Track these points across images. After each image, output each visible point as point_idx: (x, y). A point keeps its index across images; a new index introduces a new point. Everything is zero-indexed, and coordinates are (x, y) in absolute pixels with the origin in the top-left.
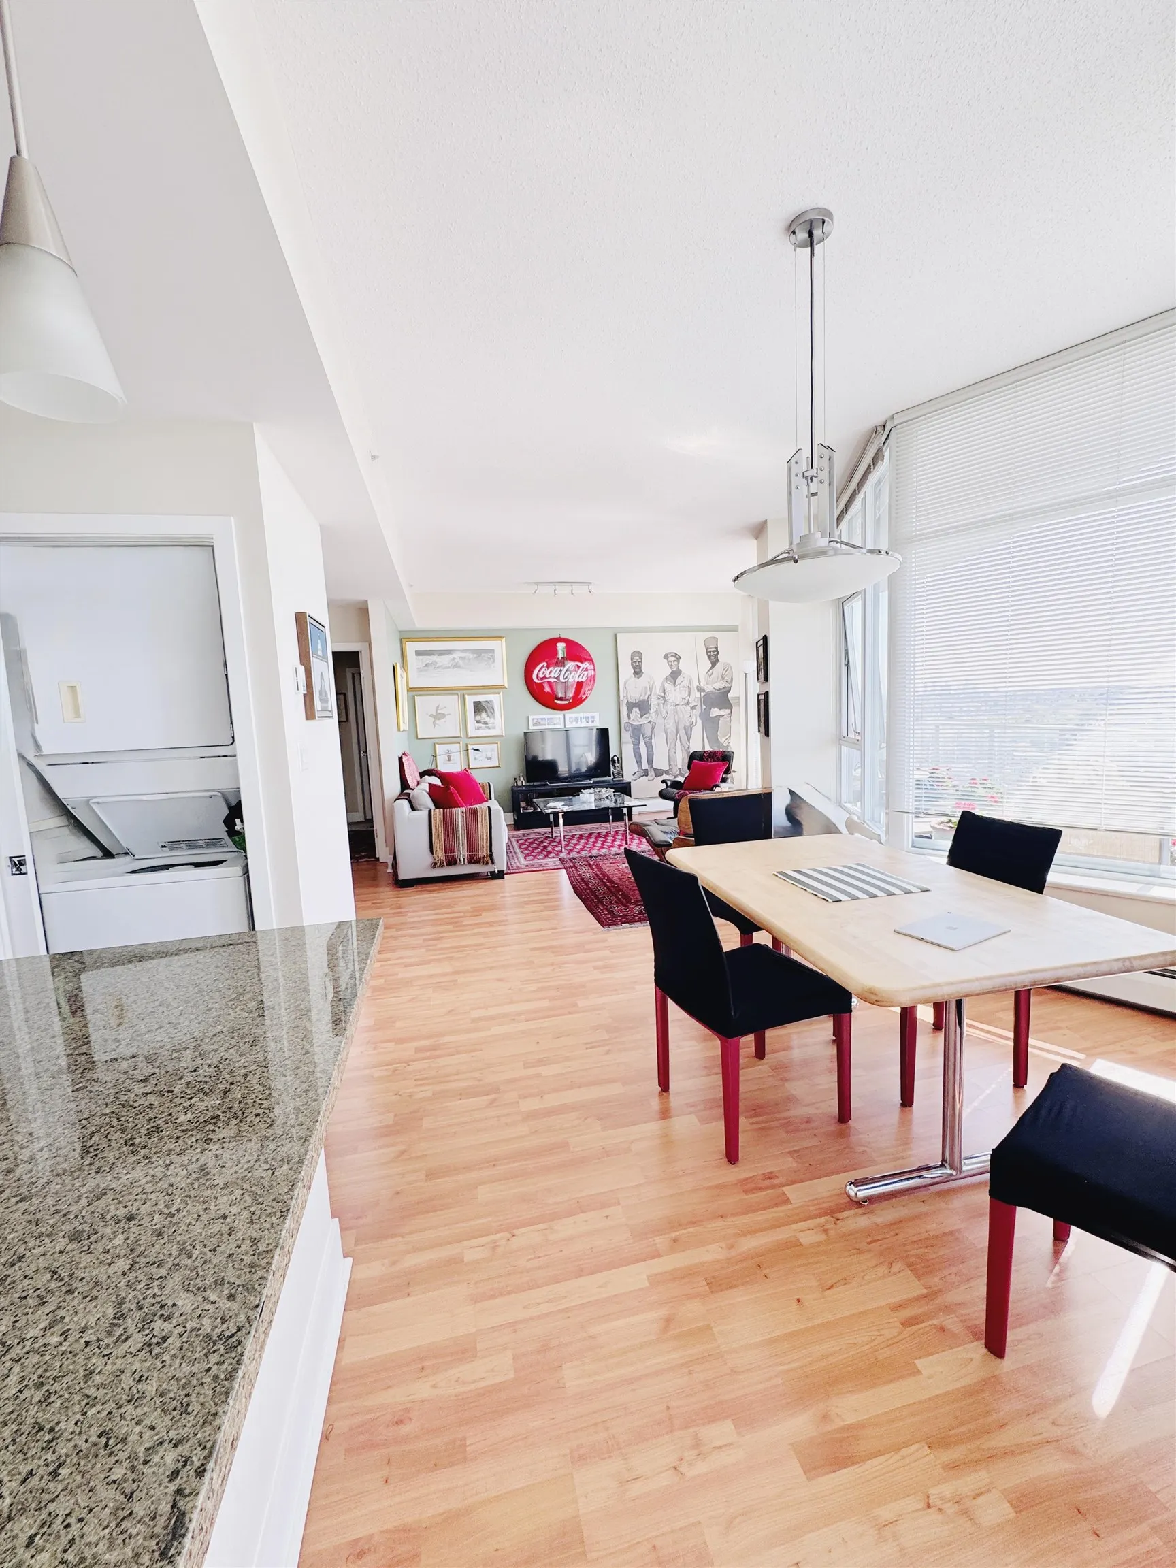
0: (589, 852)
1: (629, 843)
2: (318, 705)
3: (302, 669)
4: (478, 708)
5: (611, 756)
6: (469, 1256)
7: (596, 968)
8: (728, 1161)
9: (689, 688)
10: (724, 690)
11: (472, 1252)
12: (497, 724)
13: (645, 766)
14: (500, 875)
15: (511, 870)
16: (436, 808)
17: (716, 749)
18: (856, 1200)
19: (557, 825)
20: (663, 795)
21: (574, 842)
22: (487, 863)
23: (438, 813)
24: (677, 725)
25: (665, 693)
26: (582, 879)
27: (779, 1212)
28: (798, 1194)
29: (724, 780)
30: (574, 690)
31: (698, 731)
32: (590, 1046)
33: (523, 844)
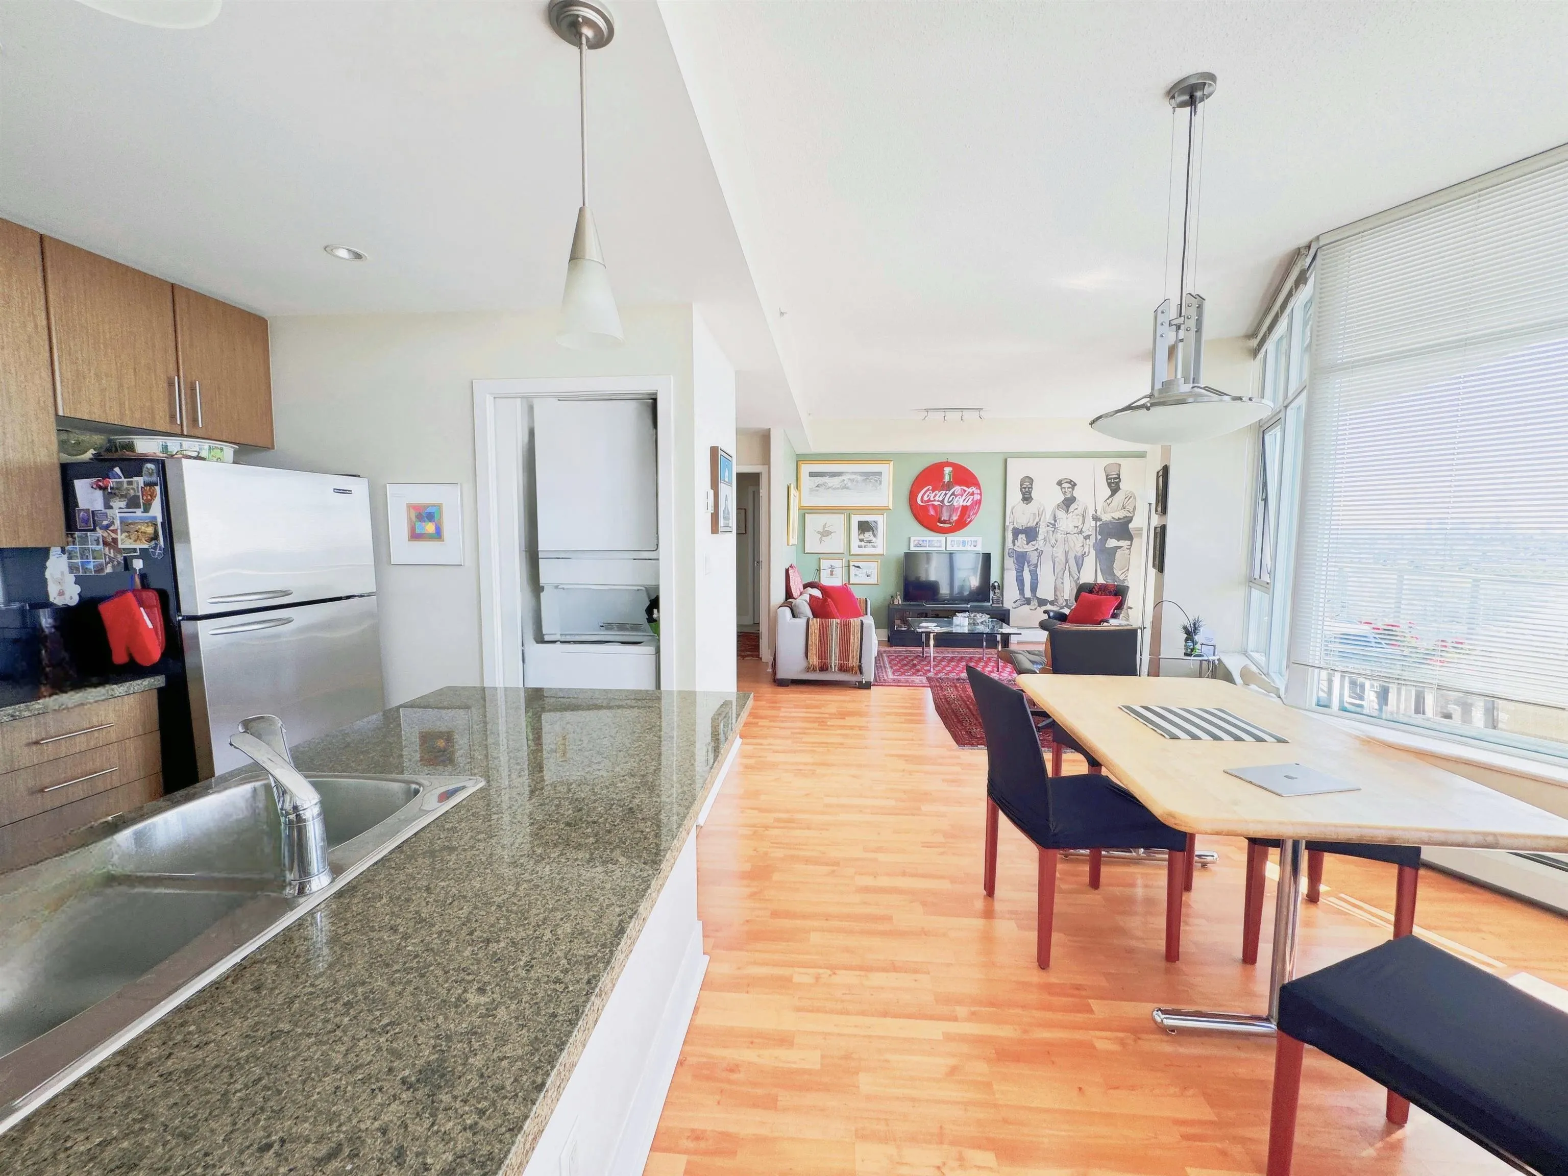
0: (957, 674)
1: (1000, 670)
2: (722, 522)
3: (711, 492)
4: (865, 527)
5: (992, 581)
6: (797, 979)
7: (944, 780)
8: (1039, 965)
9: (1084, 517)
10: (1126, 520)
11: (802, 977)
12: (880, 544)
13: (1028, 594)
14: (867, 686)
15: (879, 682)
16: (814, 617)
17: (1110, 582)
18: (1160, 1025)
19: (928, 645)
20: (1043, 626)
21: (944, 663)
22: (856, 673)
23: (815, 623)
24: (1066, 554)
25: (1056, 521)
26: (946, 699)
27: (1080, 1017)
28: (1100, 1009)
29: (1114, 616)
30: (959, 513)
31: (1090, 563)
32: (928, 845)
33: (893, 660)
